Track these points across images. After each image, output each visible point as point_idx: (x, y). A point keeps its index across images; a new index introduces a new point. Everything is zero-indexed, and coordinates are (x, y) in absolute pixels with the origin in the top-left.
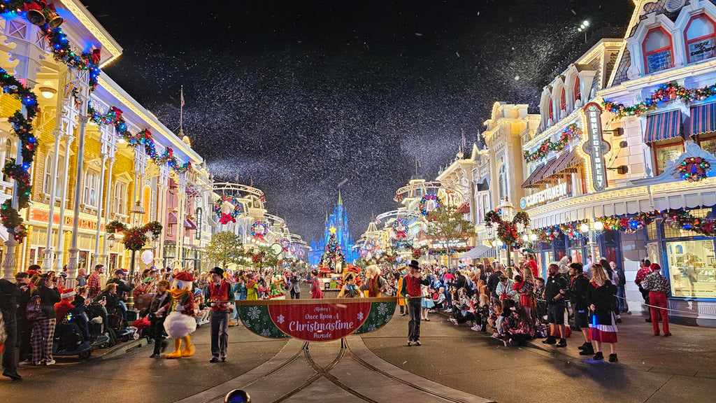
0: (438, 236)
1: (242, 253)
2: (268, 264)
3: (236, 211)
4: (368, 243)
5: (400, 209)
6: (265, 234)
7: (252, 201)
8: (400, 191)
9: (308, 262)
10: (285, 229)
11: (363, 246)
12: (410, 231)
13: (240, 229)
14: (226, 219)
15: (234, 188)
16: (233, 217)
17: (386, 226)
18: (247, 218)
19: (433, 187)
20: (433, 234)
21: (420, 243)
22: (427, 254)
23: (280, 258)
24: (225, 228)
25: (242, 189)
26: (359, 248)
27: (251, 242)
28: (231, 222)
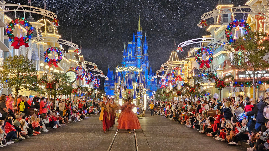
0: (244, 66)
1: (34, 80)
2: (63, 93)
3: (28, 35)
4: (169, 74)
5: (205, 37)
6: (59, 61)
7: (45, 25)
8: (205, 16)
9: (104, 93)
10: (80, 56)
11: (163, 77)
12: (214, 61)
13: (33, 55)
14: (18, 43)
15: (26, 11)
16: (26, 41)
17: (189, 55)
18: (41, 43)
19: (241, 12)
20: (239, 64)
21: (224, 73)
22: (232, 85)
23: (75, 86)
24: (18, 52)
25: (34, 12)
26: (159, 79)
27: (45, 69)
28: (24, 46)
